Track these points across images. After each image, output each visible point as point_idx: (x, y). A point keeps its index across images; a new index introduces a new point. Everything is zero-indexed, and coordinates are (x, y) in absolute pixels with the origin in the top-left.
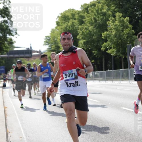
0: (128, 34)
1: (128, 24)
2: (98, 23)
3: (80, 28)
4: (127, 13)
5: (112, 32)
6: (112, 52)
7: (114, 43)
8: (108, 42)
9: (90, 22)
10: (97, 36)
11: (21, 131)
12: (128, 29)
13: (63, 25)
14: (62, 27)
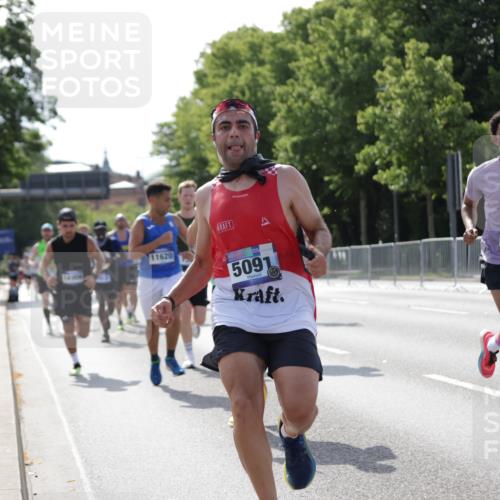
0: (450, 114)
1: (448, 80)
2: (343, 77)
3: (279, 94)
4: (447, 41)
5: (393, 107)
6: (393, 178)
7: (400, 148)
8: (378, 143)
9: (313, 73)
10: (339, 124)
11: (73, 459)
12: (449, 98)
13: (218, 84)
14: (217, 90)
